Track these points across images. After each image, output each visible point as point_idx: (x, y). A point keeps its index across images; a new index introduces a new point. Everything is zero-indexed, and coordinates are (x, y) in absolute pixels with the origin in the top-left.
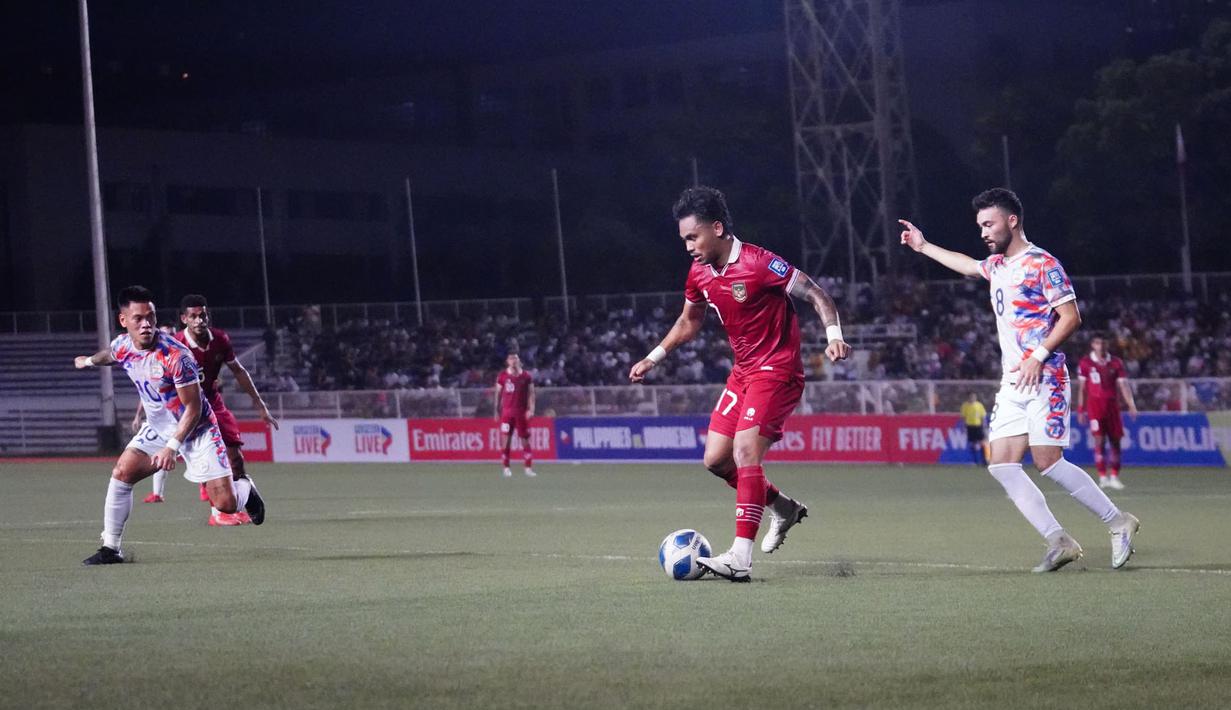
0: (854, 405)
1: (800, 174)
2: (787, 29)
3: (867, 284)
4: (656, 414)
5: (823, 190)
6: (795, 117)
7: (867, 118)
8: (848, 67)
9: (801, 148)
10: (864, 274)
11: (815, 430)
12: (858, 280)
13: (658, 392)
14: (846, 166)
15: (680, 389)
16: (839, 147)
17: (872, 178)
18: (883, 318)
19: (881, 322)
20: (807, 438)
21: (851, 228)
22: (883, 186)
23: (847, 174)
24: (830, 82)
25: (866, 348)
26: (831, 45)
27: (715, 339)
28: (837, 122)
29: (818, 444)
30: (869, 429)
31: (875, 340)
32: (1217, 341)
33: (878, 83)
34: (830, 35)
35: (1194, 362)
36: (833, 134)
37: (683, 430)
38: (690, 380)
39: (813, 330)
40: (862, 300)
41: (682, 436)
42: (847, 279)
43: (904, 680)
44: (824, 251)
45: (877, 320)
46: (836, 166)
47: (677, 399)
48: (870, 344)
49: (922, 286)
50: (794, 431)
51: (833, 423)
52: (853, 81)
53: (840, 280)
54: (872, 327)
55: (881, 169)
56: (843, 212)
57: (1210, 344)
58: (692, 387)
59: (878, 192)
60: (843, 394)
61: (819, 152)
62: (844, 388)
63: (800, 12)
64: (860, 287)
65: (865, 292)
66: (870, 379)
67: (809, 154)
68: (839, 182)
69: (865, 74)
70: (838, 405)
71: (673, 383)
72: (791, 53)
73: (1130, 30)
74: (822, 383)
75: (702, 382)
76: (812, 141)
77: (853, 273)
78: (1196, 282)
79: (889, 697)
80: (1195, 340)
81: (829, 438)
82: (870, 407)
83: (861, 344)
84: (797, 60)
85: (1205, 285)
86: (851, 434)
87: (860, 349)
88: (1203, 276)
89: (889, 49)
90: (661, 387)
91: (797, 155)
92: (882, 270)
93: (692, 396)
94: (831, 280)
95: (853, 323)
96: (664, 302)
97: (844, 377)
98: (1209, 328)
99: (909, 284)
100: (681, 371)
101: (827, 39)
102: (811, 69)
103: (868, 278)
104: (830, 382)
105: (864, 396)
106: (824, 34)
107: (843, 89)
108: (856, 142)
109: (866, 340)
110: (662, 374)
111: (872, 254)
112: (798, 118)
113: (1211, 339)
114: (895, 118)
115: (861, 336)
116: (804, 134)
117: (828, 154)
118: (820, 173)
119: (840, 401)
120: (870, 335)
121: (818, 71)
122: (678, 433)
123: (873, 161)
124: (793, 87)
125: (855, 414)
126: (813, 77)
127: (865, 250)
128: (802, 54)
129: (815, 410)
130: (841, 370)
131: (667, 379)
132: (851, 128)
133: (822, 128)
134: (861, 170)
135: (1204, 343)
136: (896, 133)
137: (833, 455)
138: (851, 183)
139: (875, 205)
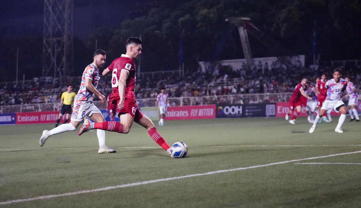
0: (52, 109)
1: (44, 51)
2: (44, 14)
3: (58, 78)
4: (2, 113)
5: (49, 55)
6: (44, 36)
7: (63, 36)
8: (59, 23)
9: (45, 45)
10: (58, 76)
11: (42, 115)
12: (56, 77)
13: (3, 107)
14: (56, 48)
15: (8, 106)
16: (54, 44)
17: (62, 51)
18: (61, 87)
19: (61, 88)
20: (39, 118)
21: (55, 64)
22: (65, 53)
23: (56, 51)
24: (54, 28)
25: (56, 94)
26: (55, 18)
27: (18, 93)
28: (54, 37)
29: (42, 119)
30: (55, 115)
31: (59, 92)
32: (145, 90)
33: (66, 27)
34: (55, 15)
35: (138, 95)
36: (53, 41)
37: (8, 117)
38: (11, 104)
39: (44, 90)
40: (57, 82)
41: (8, 118)
42: (53, 77)
43: (56, 178)
44: (48, 70)
45: (60, 87)
46: (53, 49)
47: (8, 109)
48: (57, 93)
49: (72, 78)
50: (36, 116)
51: (46, 114)
52: (60, 27)
53: (51, 77)
54: (58, 89)
55: (65, 49)
56: (54, 60)
57: (143, 90)
58: (12, 106)
59: (63, 55)
60: (50, 106)
61: (49, 45)
62: (50, 105)
63: (48, 10)
64: (56, 79)
65: (58, 80)
66: (57, 102)
67: (47, 46)
68: (53, 53)
69: (63, 25)
70: (48, 109)
71: (7, 105)
72: (45, 20)
73: (131, 12)
74: (45, 104)
75: (14, 104)
76: (48, 42)
77: (55, 75)
78: (141, 75)
79: (52, 183)
80: (139, 89)
81: (45, 118)
82: (56, 109)
83: (55, 93)
84: (46, 22)
85: (143, 76)
86: (51, 116)
87: (55, 95)
88: (143, 73)
89: (70, 18)
90: (4, 106)
91: (44, 46)
92: (62, 75)
93: (11, 108)
94: (49, 77)
95: (54, 88)
96: (6, 84)
97: (51, 102)
98: (143, 86)
99: (69, 78)
100: (9, 102)
101: (54, 16)
102: (49, 24)
103: (59, 77)
104: (47, 103)
105: (55, 106)
106: (54, 15)
107: (57, 29)
108: (59, 42)
109: (56, 92)
110: (4, 103)
111: (60, 71)
112: (45, 37)
113: (143, 89)
114: (69, 36)
115: (55, 91)
116: (46, 41)
117: (51, 46)
118: (49, 50)
119: (49, 108)
120: (57, 91)
121: (51, 24)
122: (7, 117)
123: (63, 47)
124: (44, 29)
125: (52, 111)
126: (50, 26)
127: (59, 70)
128: (48, 20)
129: (42, 110)
130: (49, 100)
131: (6, 104)
132: (58, 39)
133: (50, 39)
134: (59, 50)
135: (142, 90)
136: (69, 40)
137: (46, 122)
138: (57, 52)
139: (62, 58)
